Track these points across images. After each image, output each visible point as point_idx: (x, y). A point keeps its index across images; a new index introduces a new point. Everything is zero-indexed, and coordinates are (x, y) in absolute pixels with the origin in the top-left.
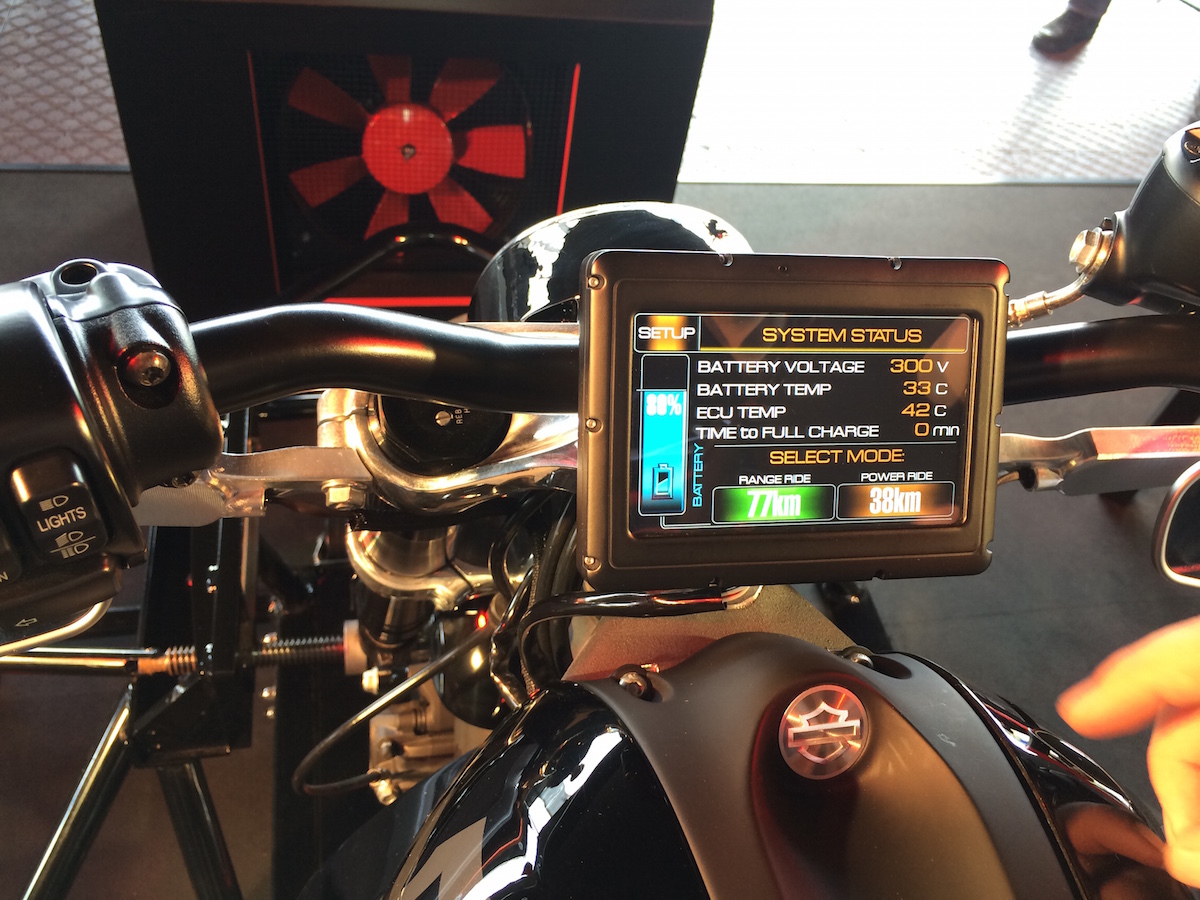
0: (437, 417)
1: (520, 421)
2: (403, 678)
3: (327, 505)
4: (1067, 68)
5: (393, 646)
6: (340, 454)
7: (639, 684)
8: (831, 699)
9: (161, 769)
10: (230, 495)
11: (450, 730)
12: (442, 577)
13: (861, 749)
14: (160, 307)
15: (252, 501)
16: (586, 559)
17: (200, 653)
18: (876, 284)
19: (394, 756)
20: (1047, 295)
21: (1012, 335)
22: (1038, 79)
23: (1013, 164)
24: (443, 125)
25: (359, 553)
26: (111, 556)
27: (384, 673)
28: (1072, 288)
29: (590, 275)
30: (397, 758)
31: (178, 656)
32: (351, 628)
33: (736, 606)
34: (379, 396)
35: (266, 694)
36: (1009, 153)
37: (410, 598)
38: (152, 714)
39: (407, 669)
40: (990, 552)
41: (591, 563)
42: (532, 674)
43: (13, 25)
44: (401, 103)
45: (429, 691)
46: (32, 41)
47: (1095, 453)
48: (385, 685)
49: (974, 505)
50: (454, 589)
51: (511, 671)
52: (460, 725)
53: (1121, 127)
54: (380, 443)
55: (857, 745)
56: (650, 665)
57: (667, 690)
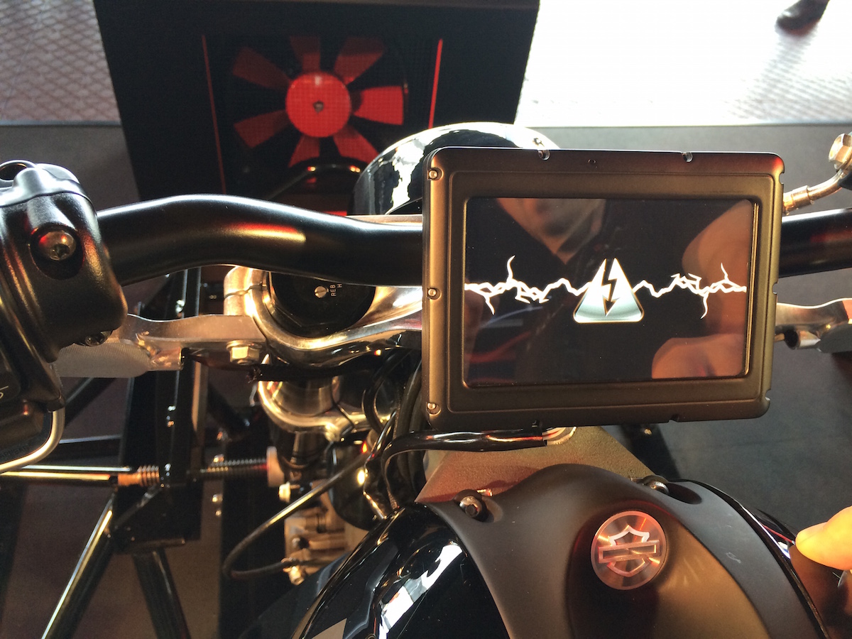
0: (316, 291)
1: (382, 293)
2: (308, 490)
3: (231, 361)
4: (803, 40)
5: (302, 467)
6: (240, 320)
7: (476, 506)
8: (633, 522)
9: (135, 555)
10: (154, 353)
11: (342, 530)
12: (330, 416)
13: (661, 564)
14: (69, 195)
15: (172, 358)
16: (429, 404)
17: (162, 471)
18: (671, 174)
19: (301, 548)
20: (809, 189)
21: (786, 219)
22: (781, 48)
23: (764, 110)
24: (343, 87)
25: (267, 398)
26: (30, 401)
27: (294, 487)
28: (831, 182)
29: (430, 169)
30: (304, 550)
31: (147, 473)
32: (272, 453)
33: (555, 442)
34: (270, 272)
35: (215, 499)
36: (760, 102)
37: (310, 432)
38: (127, 515)
39: (311, 484)
40: (768, 399)
41: (433, 409)
42: (394, 494)
43: (43, 24)
44: (312, 71)
45: (326, 499)
46: (57, 35)
47: (847, 319)
48: (295, 495)
49: (755, 360)
50: (339, 426)
51: (380, 491)
52: (349, 528)
53: (844, 82)
54: (272, 313)
55: (657, 562)
56: (485, 490)
57: (498, 512)
